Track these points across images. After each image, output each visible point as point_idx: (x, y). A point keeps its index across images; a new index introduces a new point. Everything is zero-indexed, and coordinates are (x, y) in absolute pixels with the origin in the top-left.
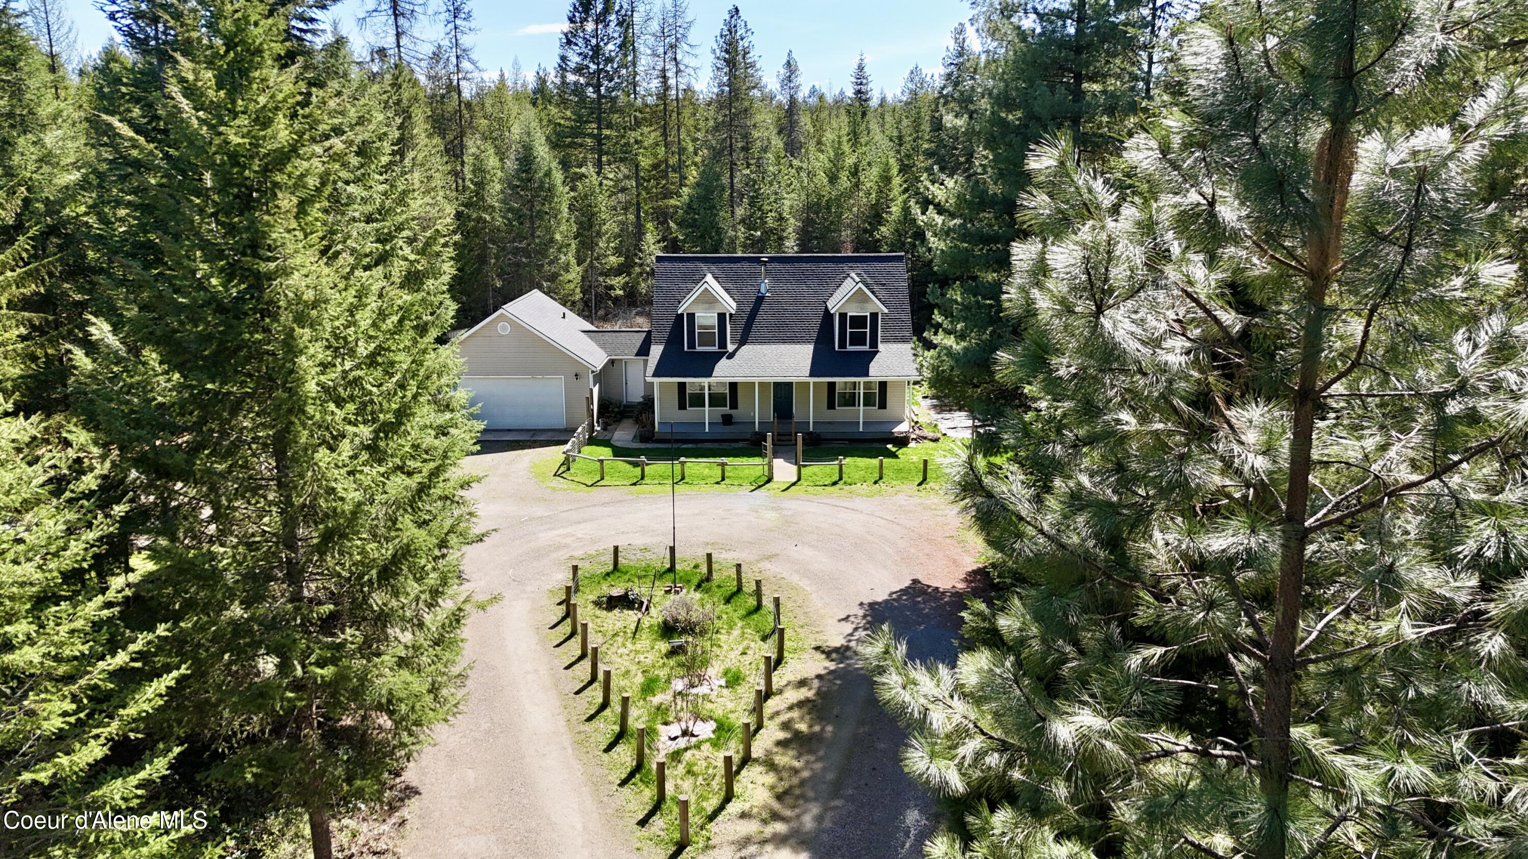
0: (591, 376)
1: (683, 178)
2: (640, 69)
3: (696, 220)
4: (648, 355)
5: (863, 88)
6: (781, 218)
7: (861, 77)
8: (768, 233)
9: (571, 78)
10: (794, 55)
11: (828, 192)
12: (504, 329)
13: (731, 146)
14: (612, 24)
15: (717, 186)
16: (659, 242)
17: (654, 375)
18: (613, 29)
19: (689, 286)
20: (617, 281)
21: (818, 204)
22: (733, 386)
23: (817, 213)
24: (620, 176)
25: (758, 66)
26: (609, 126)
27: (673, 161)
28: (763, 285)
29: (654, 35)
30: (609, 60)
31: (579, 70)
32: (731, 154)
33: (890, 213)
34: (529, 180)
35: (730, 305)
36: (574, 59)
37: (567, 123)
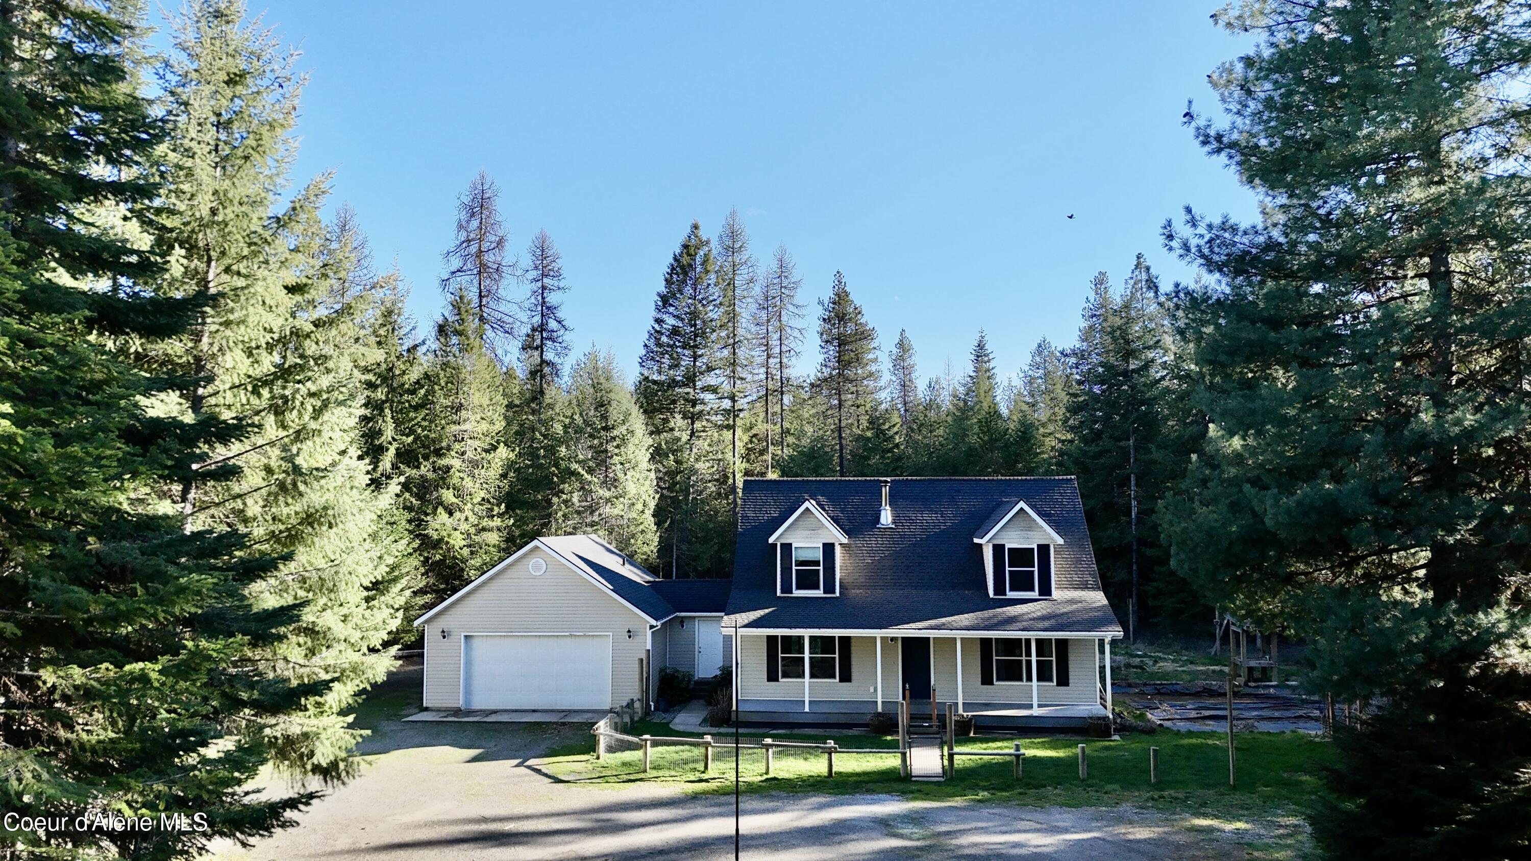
0: (649, 633)
9: (666, 340)
10: (907, 334)
12: (537, 568)
22: (845, 646)
28: (884, 514)
34: (605, 428)
35: (840, 532)
36: (670, 322)
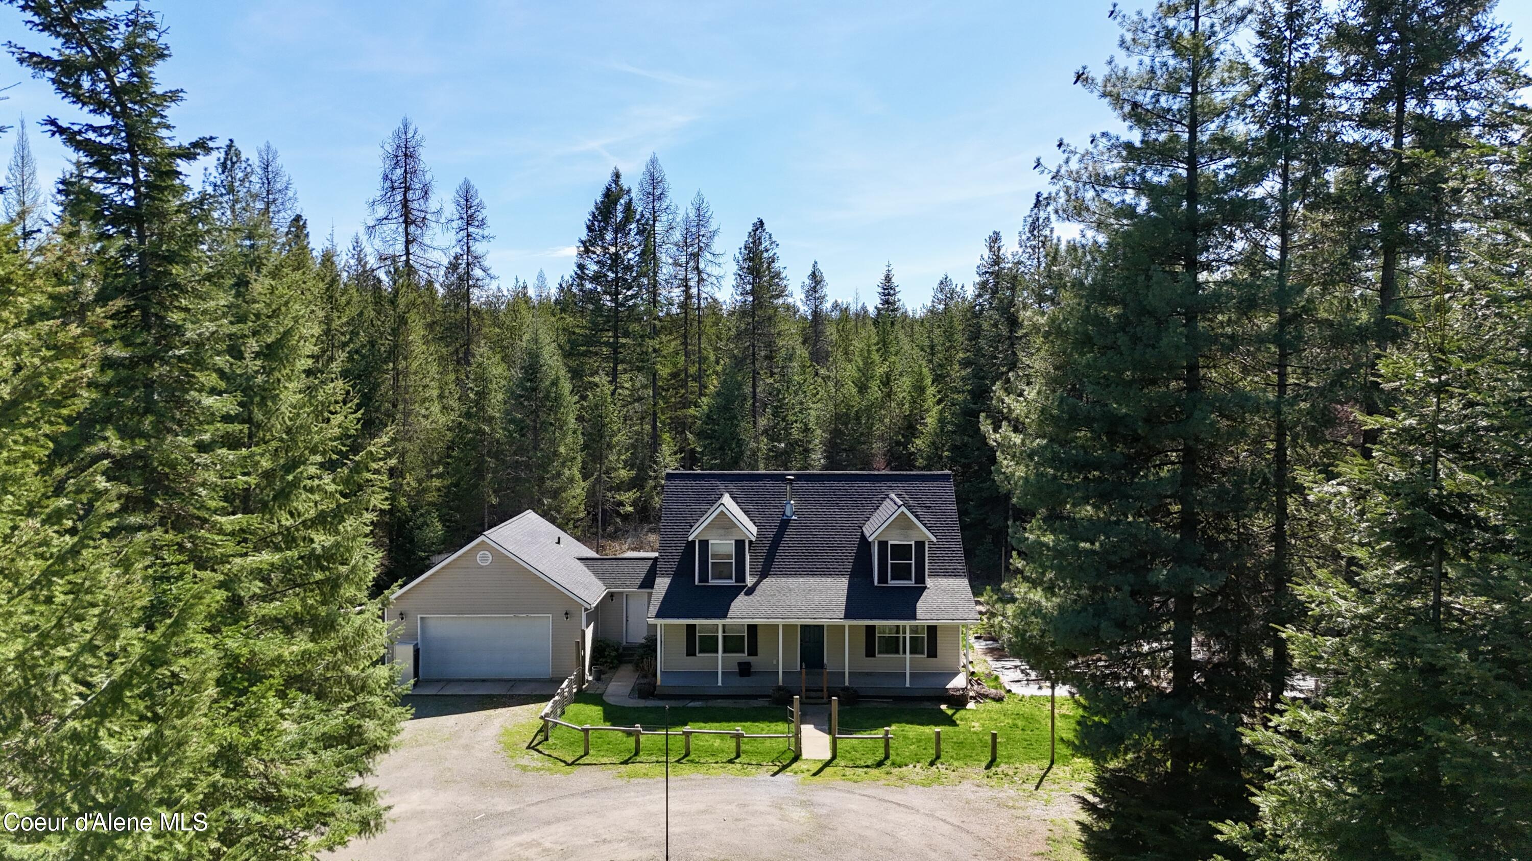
0: (584, 614)
1: (703, 387)
2: (661, 277)
3: (715, 431)
4: (652, 587)
5: (891, 299)
6: (806, 430)
7: (888, 289)
8: (792, 445)
9: (588, 286)
10: (819, 266)
11: (857, 402)
12: (484, 559)
13: (754, 354)
14: (632, 233)
15: (738, 396)
16: (675, 453)
17: (658, 616)
18: (634, 238)
19: (704, 507)
20: (628, 497)
21: (847, 414)
22: (753, 629)
23: (846, 424)
24: (638, 385)
25: (783, 275)
26: (626, 335)
27: (693, 370)
28: (788, 507)
29: (676, 244)
30: (629, 268)
31: (597, 278)
32: (753, 363)
33: (925, 425)
34: (534, 389)
35: (750, 529)
36: (592, 268)
37: (582, 332)
